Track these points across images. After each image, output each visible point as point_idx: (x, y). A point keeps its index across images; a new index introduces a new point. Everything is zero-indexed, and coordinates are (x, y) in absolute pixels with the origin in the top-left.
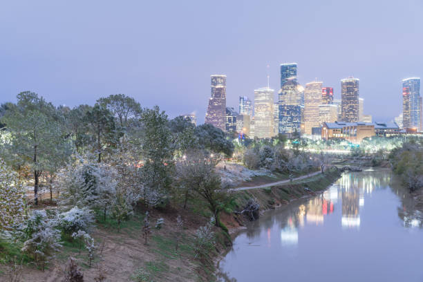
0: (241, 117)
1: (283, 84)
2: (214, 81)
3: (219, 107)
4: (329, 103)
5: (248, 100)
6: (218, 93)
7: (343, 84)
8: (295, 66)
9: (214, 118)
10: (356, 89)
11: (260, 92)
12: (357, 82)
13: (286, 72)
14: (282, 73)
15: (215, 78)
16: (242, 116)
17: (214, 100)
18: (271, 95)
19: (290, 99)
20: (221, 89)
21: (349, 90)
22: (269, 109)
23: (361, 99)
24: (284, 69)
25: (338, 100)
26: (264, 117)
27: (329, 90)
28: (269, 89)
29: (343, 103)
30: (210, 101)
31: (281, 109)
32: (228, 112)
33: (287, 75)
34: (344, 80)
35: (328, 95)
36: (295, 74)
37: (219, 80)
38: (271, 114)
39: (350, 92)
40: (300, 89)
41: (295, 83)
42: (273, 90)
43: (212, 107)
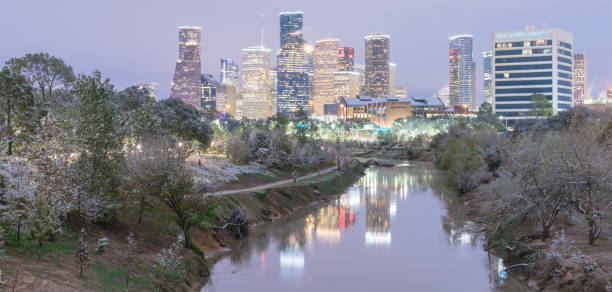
0: (224, 89)
1: (283, 42)
2: (184, 35)
3: (190, 74)
4: (348, 69)
5: (233, 64)
6: (190, 54)
7: (367, 43)
8: (300, 16)
9: (183, 89)
10: (385, 51)
11: (250, 53)
12: (386, 40)
14: (281, 26)
15: (185, 31)
16: (224, 86)
17: (183, 64)
18: (266, 57)
19: (294, 64)
20: (192, 48)
21: (376, 52)
22: (264, 77)
23: (392, 65)
24: (285, 20)
25: (360, 66)
26: (256, 88)
27: (348, 51)
28: (262, 49)
29: (367, 70)
30: (178, 64)
31: (281, 77)
32: (204, 80)
33: (290, 29)
34: (368, 38)
35: (346, 57)
36: (300, 28)
37: (191, 34)
38: (266, 85)
39: (378, 54)
40: (308, 49)
41: (300, 41)
42: (269, 50)
43: (179, 76)
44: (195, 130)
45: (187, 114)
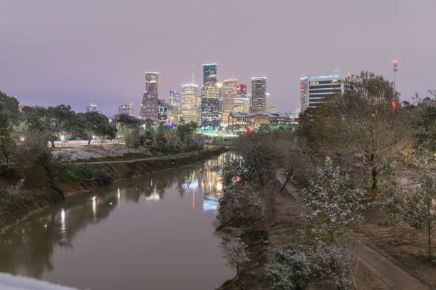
0: (171, 108)
1: (205, 81)
2: (149, 77)
3: (152, 99)
4: (242, 96)
5: (177, 94)
6: (151, 88)
7: (253, 82)
8: (215, 66)
9: (148, 108)
10: (263, 86)
11: (186, 87)
12: (264, 80)
13: (207, 70)
14: (204, 72)
15: (149, 74)
16: (172, 106)
17: (148, 93)
18: (196, 90)
19: (211, 93)
20: (153, 84)
21: (258, 87)
22: (194, 101)
23: (267, 94)
24: (206, 68)
25: (249, 94)
26: (190, 108)
27: (243, 87)
28: (193, 85)
29: (253, 97)
30: (145, 94)
31: (204, 101)
32: (160, 103)
33: (209, 74)
34: (254, 78)
35: (242, 90)
36: (215, 73)
37: (153, 76)
38: (195, 106)
39: (259, 87)
40: (219, 85)
41: (214, 80)
42: (197, 86)
43: (146, 100)
44: (104, 129)
45: (101, 120)
